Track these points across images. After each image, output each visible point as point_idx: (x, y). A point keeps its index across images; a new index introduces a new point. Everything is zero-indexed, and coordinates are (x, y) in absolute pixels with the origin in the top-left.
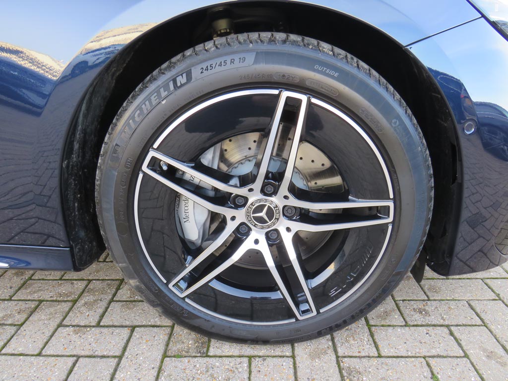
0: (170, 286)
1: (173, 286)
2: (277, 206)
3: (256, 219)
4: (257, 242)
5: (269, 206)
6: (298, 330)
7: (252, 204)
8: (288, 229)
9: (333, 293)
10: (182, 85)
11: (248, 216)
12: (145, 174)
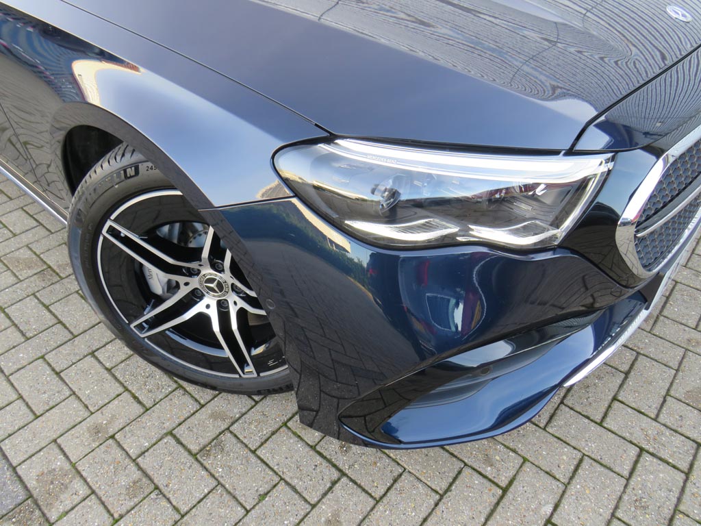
0: (132, 326)
1: (134, 327)
2: (226, 282)
3: (208, 288)
4: (208, 306)
5: (219, 281)
6: (241, 385)
7: (204, 275)
8: (235, 303)
9: (271, 363)
10: (131, 177)
11: (201, 284)
12: (105, 237)
